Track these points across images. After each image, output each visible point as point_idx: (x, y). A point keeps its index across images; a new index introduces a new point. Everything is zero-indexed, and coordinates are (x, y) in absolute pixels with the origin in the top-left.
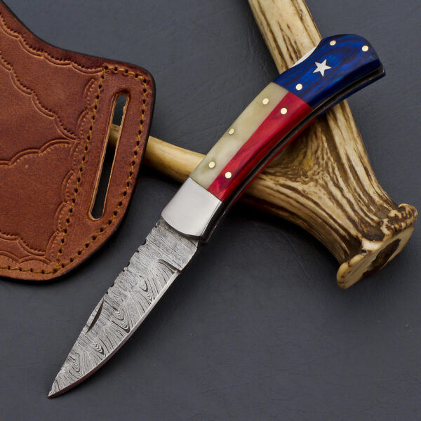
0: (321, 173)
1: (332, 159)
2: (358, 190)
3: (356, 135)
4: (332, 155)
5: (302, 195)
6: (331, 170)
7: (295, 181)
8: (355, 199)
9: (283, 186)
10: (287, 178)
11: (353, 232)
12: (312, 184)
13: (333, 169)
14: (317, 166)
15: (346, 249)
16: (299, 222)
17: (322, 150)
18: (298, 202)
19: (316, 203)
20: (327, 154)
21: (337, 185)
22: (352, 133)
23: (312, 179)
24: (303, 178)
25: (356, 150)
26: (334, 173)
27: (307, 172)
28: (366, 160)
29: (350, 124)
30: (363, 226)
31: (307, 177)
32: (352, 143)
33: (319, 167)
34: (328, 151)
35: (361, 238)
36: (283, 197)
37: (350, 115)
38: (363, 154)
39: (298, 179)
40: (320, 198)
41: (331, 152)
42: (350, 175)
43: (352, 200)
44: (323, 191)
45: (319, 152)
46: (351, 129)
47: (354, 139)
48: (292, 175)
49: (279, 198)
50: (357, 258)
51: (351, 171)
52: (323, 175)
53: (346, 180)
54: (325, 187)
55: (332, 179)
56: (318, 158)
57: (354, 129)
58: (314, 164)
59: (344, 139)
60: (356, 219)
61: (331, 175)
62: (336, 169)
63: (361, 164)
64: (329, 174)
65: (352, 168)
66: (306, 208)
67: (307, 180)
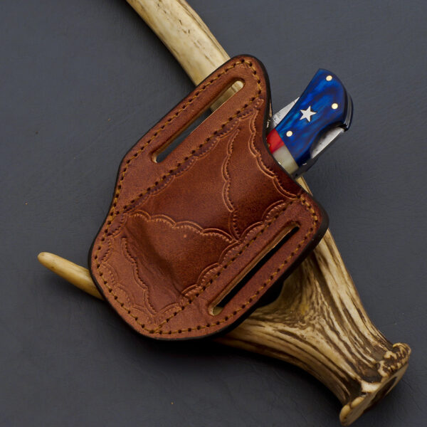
0: (317, 317)
1: (326, 303)
2: (353, 332)
3: (347, 278)
4: (326, 300)
5: (301, 340)
6: (326, 314)
7: (293, 327)
8: (352, 342)
9: (282, 331)
10: (285, 323)
11: (352, 374)
12: (309, 329)
13: (328, 313)
14: (312, 311)
15: (347, 390)
16: (299, 364)
17: (316, 296)
18: (297, 347)
19: (314, 347)
20: (321, 299)
21: (333, 329)
22: (344, 277)
23: (309, 325)
24: (301, 324)
25: (348, 293)
26: (329, 317)
27: (303, 317)
28: (358, 302)
29: (341, 268)
30: (361, 368)
31: (304, 323)
32: (344, 287)
33: (315, 312)
34: (322, 295)
35: (360, 380)
36: (282, 342)
37: (340, 259)
38: (355, 296)
39: (296, 325)
40: (318, 342)
41: (324, 297)
42: (345, 318)
43: (349, 343)
44: (320, 335)
45: (314, 297)
46: (342, 273)
47: (346, 283)
48: (290, 320)
49: (279, 344)
50: (357, 401)
51: (345, 314)
52: (319, 319)
53: (341, 323)
54: (322, 331)
55: (328, 323)
56: (313, 304)
57: (345, 273)
58: (310, 309)
59: (336, 284)
60: (354, 361)
61: (327, 319)
62: (331, 313)
63: (354, 306)
64: (325, 319)
65: (346, 311)
66: (306, 352)
67: (304, 325)
